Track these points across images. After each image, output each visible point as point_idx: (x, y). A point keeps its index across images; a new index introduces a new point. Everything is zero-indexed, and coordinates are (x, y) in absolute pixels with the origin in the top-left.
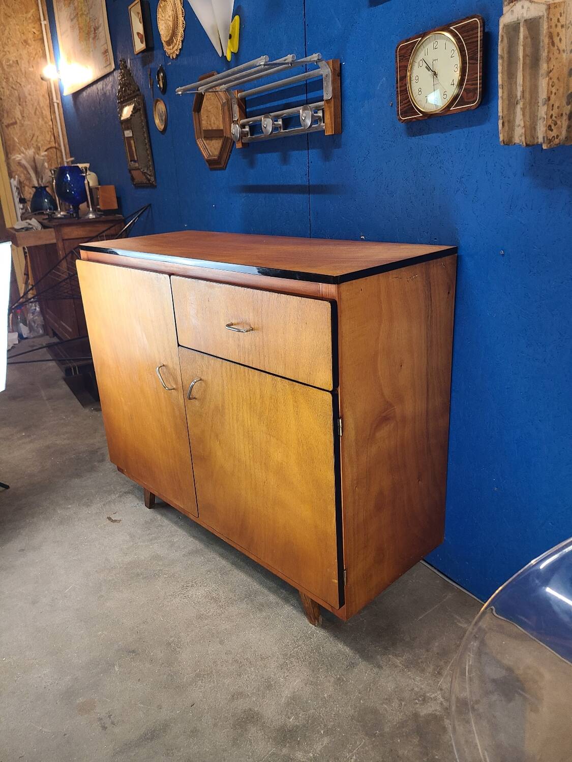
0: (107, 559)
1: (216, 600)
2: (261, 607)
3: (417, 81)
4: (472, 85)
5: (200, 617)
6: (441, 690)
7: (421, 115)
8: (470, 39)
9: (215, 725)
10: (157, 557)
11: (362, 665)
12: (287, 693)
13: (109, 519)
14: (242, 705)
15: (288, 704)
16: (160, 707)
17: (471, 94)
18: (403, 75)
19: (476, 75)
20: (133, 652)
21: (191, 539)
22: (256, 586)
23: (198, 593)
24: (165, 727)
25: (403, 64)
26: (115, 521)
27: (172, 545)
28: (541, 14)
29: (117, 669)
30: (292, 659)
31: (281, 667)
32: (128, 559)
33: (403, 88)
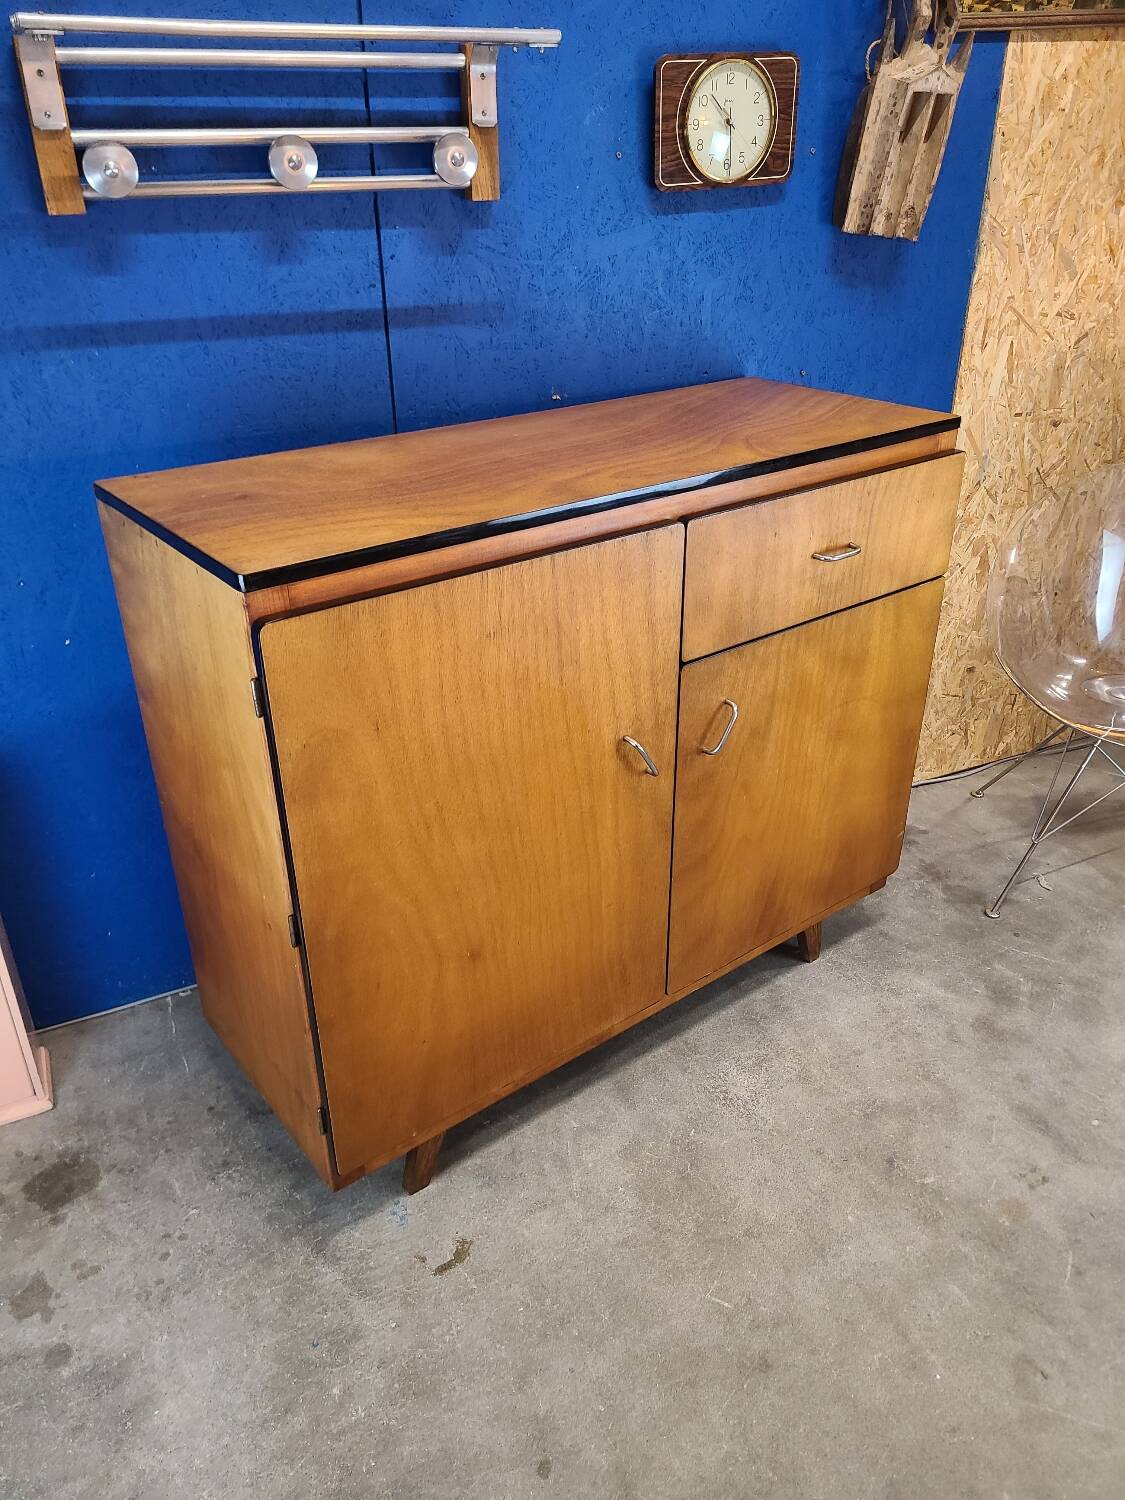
0: (625, 1243)
1: (760, 1062)
2: (779, 1007)
3: (696, 128)
4: (781, 149)
5: (804, 1078)
6: (908, 879)
7: (700, 182)
8: (783, 83)
9: (1005, 1059)
10: (630, 1153)
11: (881, 926)
12: (940, 992)
13: (443, 1269)
14: (965, 1033)
15: (955, 991)
16: (991, 1118)
17: (779, 161)
18: (669, 113)
19: (787, 137)
20: (890, 1162)
21: (578, 1099)
22: (732, 1011)
23: (741, 1084)
24: (1020, 1109)
25: (670, 93)
26: (460, 1255)
27: (594, 1130)
28: (949, 91)
29: (929, 1180)
30: (882, 983)
31: (896, 993)
32: (632, 1202)
33: (667, 135)
